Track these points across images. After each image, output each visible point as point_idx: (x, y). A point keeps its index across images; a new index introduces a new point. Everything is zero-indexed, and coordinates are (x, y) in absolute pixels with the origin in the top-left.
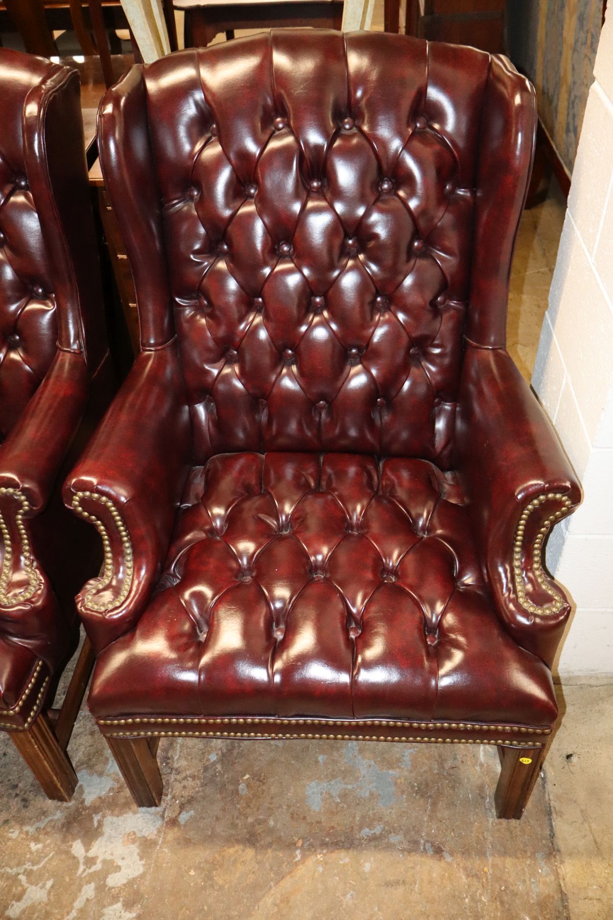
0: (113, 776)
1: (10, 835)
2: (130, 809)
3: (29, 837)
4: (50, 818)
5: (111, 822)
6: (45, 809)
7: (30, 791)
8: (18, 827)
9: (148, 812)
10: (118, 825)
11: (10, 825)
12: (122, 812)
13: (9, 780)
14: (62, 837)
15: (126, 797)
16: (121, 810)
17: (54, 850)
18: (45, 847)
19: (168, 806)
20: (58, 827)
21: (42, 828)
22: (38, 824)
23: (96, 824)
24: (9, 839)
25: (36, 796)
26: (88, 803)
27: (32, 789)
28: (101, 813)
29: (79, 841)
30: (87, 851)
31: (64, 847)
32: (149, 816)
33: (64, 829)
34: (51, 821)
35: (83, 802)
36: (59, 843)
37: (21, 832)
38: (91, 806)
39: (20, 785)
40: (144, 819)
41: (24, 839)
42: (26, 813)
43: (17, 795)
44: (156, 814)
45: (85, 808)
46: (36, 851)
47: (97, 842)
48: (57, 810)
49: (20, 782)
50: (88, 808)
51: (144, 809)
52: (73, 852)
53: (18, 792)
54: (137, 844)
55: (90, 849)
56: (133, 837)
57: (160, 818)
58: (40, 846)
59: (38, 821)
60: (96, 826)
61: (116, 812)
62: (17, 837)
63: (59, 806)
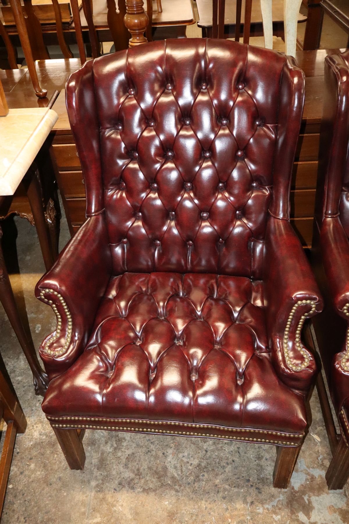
0: (304, 471)
1: (258, 511)
2: (323, 491)
3: (270, 512)
4: (278, 499)
5: (316, 500)
6: (272, 494)
7: (259, 483)
8: (260, 505)
9: (335, 493)
10: (321, 502)
11: (255, 504)
12: (320, 493)
13: (243, 477)
14: (290, 510)
15: (318, 484)
16: (319, 492)
17: (289, 519)
18: (282, 517)
19: (346, 489)
20: (285, 504)
21: (275, 505)
22: (272, 503)
23: (307, 502)
24: (259, 513)
25: (263, 486)
26: (296, 488)
27: (259, 481)
28: (307, 495)
29: (301, 513)
30: (309, 518)
31: (293, 517)
32: (337, 495)
33: (289, 506)
34: (279, 501)
35: (293, 488)
36: (289, 514)
37: (264, 509)
38: (299, 491)
39: (251, 479)
40: (335, 497)
41: (268, 513)
42: (261, 497)
43: (252, 486)
44: (341, 494)
45: (296, 492)
46: (278, 520)
47: (313, 513)
48: (280, 494)
49: (250, 477)
50: (298, 492)
51: (332, 491)
52: (301, 520)
53: (251, 484)
54: (337, 513)
55: (310, 517)
56: (333, 508)
57: (344, 496)
58: (279, 517)
59: (272, 501)
60: (307, 503)
61: (316, 494)
62: (263, 512)
63: (280, 492)
